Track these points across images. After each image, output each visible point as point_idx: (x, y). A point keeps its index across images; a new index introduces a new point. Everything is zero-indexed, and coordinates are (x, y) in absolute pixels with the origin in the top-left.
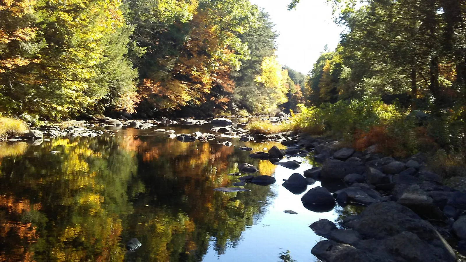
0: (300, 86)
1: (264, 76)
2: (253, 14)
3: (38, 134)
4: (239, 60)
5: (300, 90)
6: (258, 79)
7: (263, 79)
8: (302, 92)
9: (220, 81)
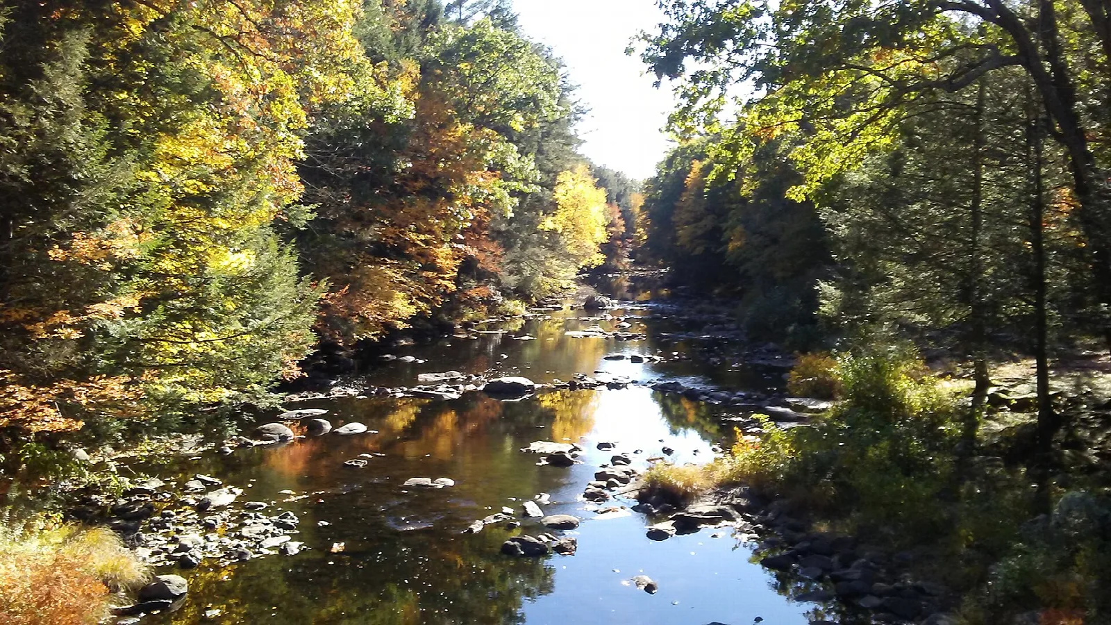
0: (619, 205)
1: (561, 217)
2: (547, 88)
3: (178, 583)
4: (513, 193)
5: (619, 218)
6: (548, 224)
7: (558, 222)
8: (623, 222)
9: (473, 252)
